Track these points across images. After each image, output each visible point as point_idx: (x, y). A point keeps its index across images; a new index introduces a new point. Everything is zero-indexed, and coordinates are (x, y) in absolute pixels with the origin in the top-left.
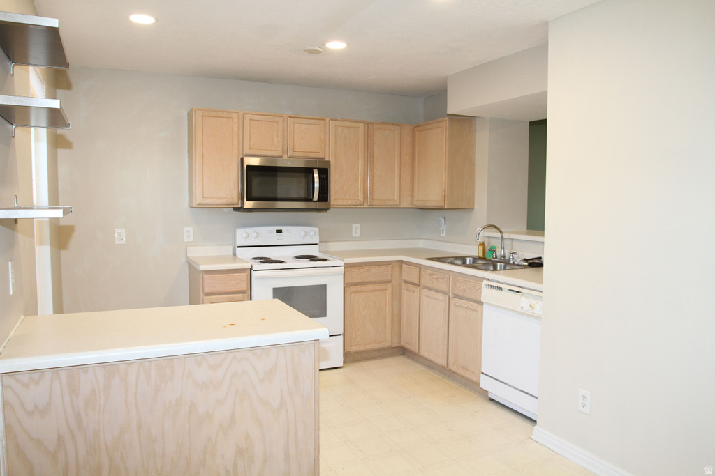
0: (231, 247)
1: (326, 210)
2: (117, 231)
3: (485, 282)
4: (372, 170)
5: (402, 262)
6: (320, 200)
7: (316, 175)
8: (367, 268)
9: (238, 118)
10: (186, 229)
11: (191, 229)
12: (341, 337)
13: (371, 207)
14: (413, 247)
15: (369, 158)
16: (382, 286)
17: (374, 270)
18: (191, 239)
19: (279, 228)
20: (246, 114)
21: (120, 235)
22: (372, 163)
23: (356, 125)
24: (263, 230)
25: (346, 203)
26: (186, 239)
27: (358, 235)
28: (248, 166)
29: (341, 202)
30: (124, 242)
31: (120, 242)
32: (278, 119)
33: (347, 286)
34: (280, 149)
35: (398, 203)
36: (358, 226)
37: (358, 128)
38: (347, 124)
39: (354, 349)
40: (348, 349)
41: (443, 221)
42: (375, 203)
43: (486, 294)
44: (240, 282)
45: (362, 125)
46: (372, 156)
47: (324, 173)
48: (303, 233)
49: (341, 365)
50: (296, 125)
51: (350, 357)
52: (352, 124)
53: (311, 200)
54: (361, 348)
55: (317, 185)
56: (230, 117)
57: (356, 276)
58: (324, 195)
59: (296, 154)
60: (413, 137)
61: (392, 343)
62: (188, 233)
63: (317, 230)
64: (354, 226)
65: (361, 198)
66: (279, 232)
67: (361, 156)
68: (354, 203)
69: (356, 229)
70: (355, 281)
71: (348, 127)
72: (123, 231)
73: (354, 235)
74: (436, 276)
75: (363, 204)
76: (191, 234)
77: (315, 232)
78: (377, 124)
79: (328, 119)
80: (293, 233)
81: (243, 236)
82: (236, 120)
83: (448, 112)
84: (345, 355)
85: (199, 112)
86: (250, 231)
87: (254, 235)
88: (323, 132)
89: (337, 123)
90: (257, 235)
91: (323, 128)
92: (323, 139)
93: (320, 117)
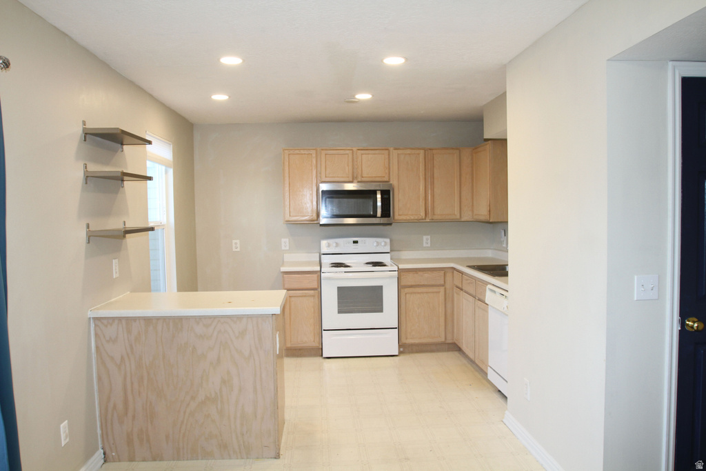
0: (318, 254)
1: (390, 224)
2: (234, 241)
3: (489, 286)
4: (433, 190)
5: (453, 269)
6: (383, 216)
7: (379, 196)
8: (420, 273)
9: (317, 153)
10: (283, 240)
11: (287, 240)
12: (397, 330)
13: (433, 221)
14: (482, 256)
15: (429, 179)
16: (435, 289)
17: (426, 275)
18: (287, 248)
19: (355, 239)
20: (322, 150)
21: (236, 245)
22: (433, 183)
23: (417, 152)
24: (341, 241)
25: (408, 218)
26: (283, 248)
27: (429, 245)
28: (322, 191)
29: (404, 217)
30: (238, 250)
31: (236, 250)
32: (347, 152)
33: (400, 288)
34: (350, 176)
35: (458, 217)
36: (429, 237)
37: (419, 154)
38: (408, 151)
39: (410, 341)
40: (404, 341)
41: (503, 232)
42: (436, 217)
43: (489, 297)
44: (311, 282)
45: (422, 152)
46: (433, 177)
47: (386, 194)
48: (375, 244)
49: (397, 354)
50: (364, 156)
51: (406, 348)
52: (413, 151)
53: (375, 216)
54: (417, 341)
55: (379, 204)
56: (309, 154)
57: (409, 279)
58: (386, 212)
59: (364, 179)
60: (472, 159)
61: (446, 339)
62: (285, 243)
63: (388, 240)
64: (425, 238)
65: (423, 214)
66: (355, 242)
67: (422, 178)
68: (416, 218)
69: (426, 240)
70: (410, 284)
71: (410, 154)
72: (238, 241)
73: (425, 245)
74: (469, 281)
75: (425, 219)
76: (288, 244)
77: (385, 242)
78: (436, 149)
79: (391, 149)
80: (368, 244)
81: (325, 245)
82: (314, 155)
83: (485, 138)
84: (400, 346)
85: (286, 151)
86: (332, 241)
87: (335, 245)
88: (387, 160)
89: (400, 152)
90: (337, 245)
91: (387, 157)
92: (387, 166)
93: (383, 148)
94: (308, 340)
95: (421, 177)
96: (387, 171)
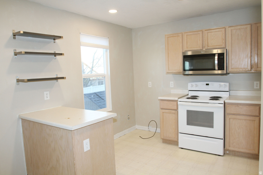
2: (149, 82)
7: (216, 57)
10: (171, 82)
11: (173, 82)
16: (251, 118)
17: (244, 108)
18: (173, 87)
19: (207, 83)
20: (185, 33)
21: (150, 84)
24: (199, 84)
25: (239, 70)
26: (171, 86)
27: (258, 88)
28: (184, 56)
29: (236, 70)
30: (151, 87)
32: (200, 32)
33: (227, 114)
34: (201, 46)
37: (246, 28)
38: (239, 27)
39: (232, 149)
40: (227, 147)
42: (259, 70)
45: (249, 26)
47: (222, 56)
50: (209, 34)
53: (215, 70)
54: (236, 150)
55: (216, 62)
56: (178, 36)
57: (233, 110)
59: (209, 48)
62: (172, 84)
65: (249, 68)
66: (207, 84)
68: (244, 70)
69: (257, 84)
70: (232, 113)
71: (239, 29)
72: (151, 82)
75: (251, 70)
77: (226, 85)
78: (259, 23)
79: (227, 27)
80: (214, 85)
81: (190, 85)
82: (180, 36)
85: (166, 36)
86: (194, 84)
87: (195, 86)
88: (224, 35)
89: (232, 28)
90: (197, 86)
91: (224, 32)
92: (224, 38)
93: (222, 27)
94: (171, 136)
95: (248, 43)
96: (224, 41)
